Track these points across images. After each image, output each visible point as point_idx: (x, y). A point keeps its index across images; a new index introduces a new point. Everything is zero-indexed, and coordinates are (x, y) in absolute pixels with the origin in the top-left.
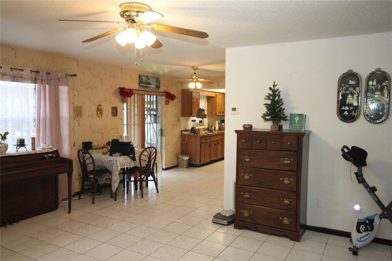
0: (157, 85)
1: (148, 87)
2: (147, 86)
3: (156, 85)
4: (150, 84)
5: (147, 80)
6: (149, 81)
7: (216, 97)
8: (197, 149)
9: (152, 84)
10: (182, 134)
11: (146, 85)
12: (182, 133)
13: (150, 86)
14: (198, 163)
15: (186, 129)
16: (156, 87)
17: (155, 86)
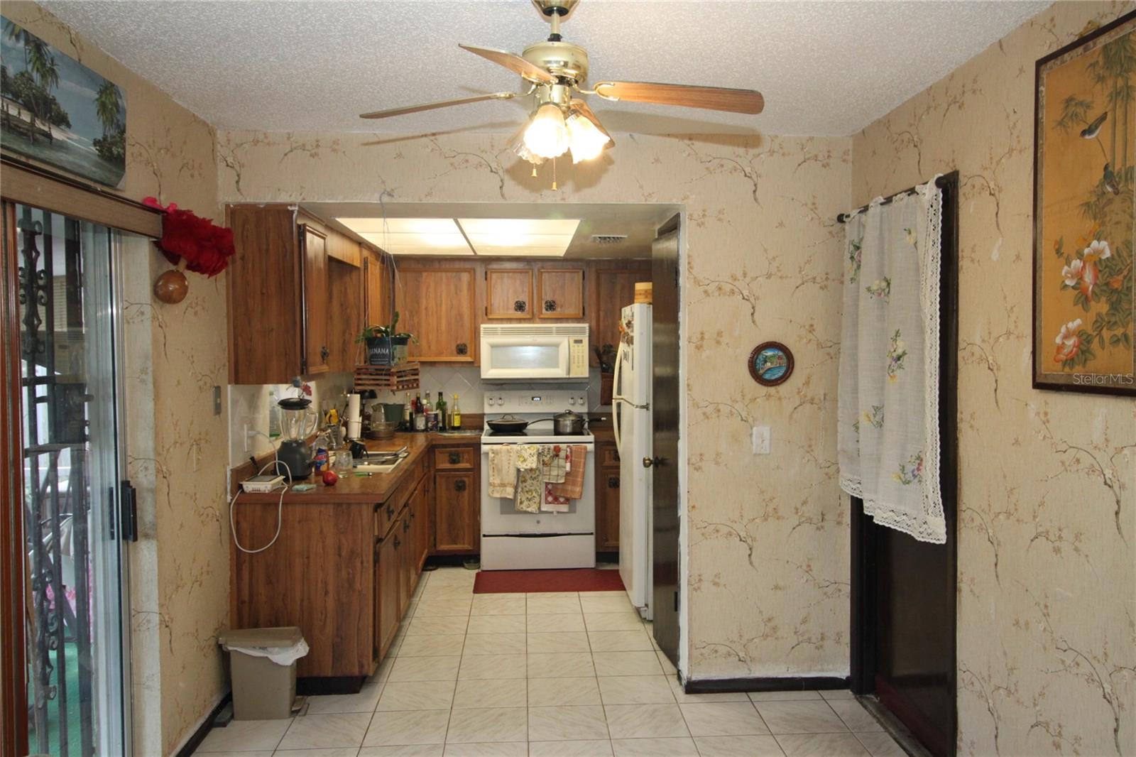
0: (105, 139)
1: (49, 136)
2: (38, 124)
3: (100, 137)
4: (61, 120)
5: (36, 76)
6: (52, 92)
7: (366, 268)
8: (351, 582)
9: (71, 119)
10: (243, 491)
11: (26, 117)
12: (241, 487)
13: (57, 134)
14: (361, 666)
15: (252, 459)
16: (102, 155)
17: (96, 143)
